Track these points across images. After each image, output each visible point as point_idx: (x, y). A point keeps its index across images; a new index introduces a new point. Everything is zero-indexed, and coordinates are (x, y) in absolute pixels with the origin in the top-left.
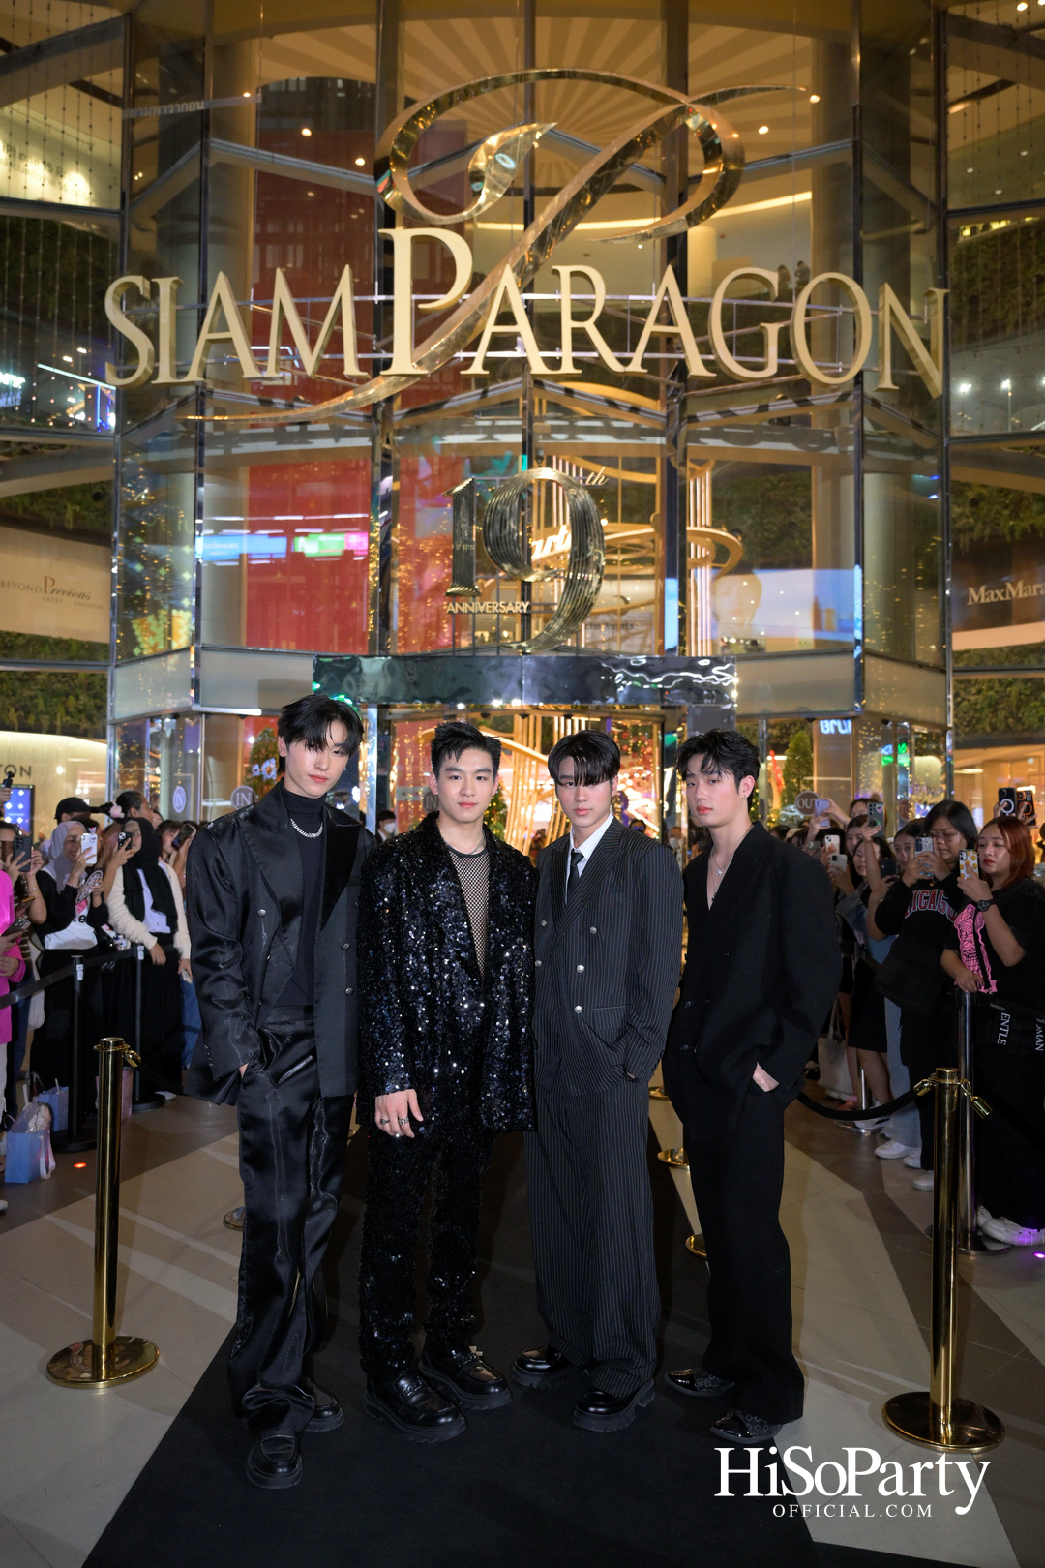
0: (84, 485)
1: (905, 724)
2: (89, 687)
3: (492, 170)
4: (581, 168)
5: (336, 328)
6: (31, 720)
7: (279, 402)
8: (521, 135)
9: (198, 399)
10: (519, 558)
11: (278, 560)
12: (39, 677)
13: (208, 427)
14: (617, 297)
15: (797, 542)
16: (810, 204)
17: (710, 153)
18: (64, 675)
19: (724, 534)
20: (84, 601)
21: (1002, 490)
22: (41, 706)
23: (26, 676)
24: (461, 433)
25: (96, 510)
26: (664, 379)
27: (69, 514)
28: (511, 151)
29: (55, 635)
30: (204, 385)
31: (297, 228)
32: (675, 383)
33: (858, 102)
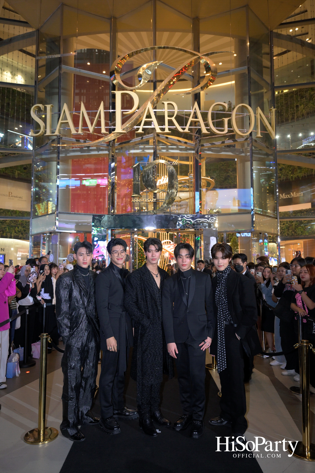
0: (21, 165)
1: (266, 234)
2: (22, 224)
3: (144, 74)
4: (170, 74)
5: (99, 119)
6: (4, 234)
7: (82, 141)
8: (153, 64)
9: (58, 140)
10: (153, 186)
11: (77, 187)
12: (7, 221)
13: (61, 148)
14: (181, 111)
15: (230, 181)
16: (234, 84)
17: (207, 70)
18: (15, 221)
19: (209, 179)
20: (21, 199)
21: (288, 166)
22: (8, 230)
23: (3, 221)
24: (134, 150)
25: (24, 172)
26: (194, 134)
27: (16, 173)
28: (150, 69)
29: (12, 209)
30: (60, 136)
31: (84, 91)
32: (197, 135)
33: (249, 56)
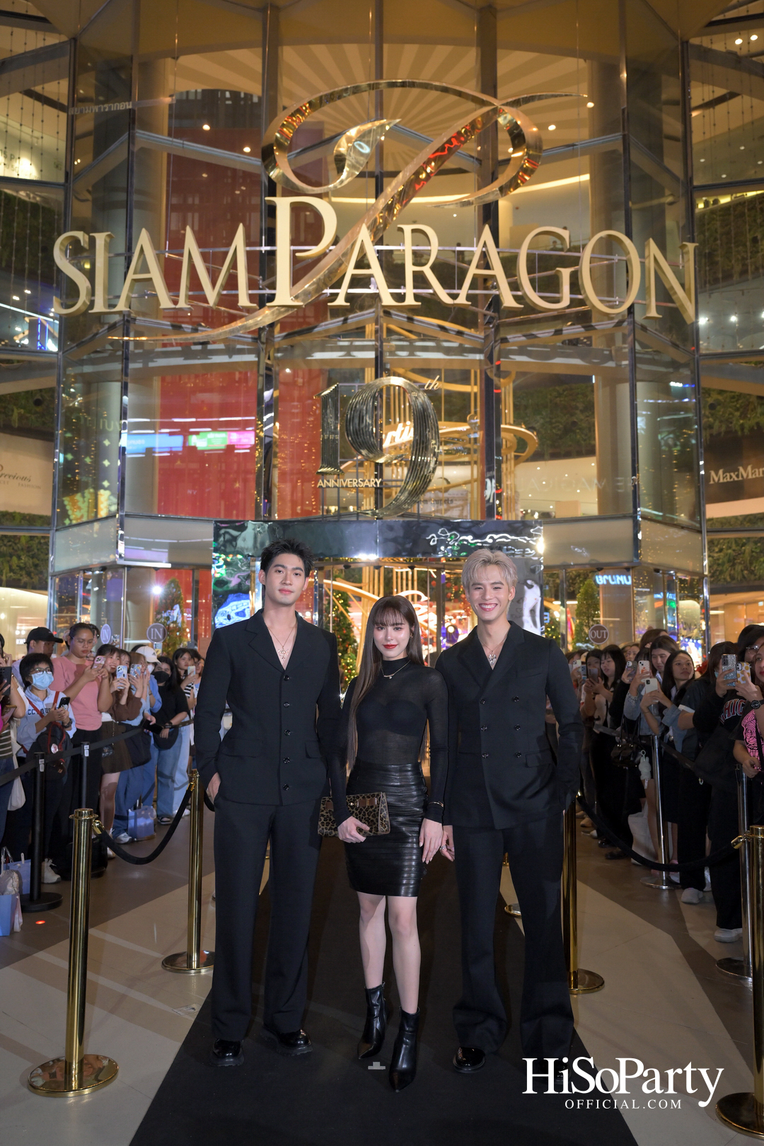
0: (27, 392)
1: (672, 572)
3: (352, 153)
4: (419, 153)
5: (231, 271)
7: (187, 327)
8: (374, 128)
9: (124, 324)
10: (373, 446)
11: (175, 452)
13: (131, 346)
14: (447, 248)
15: (578, 436)
16: (589, 184)
17: (516, 142)
19: (523, 430)
20: (26, 482)
21: (734, 396)
24: (325, 351)
25: (36, 413)
26: (482, 310)
27: (15, 416)
28: (366, 139)
29: (3, 509)
30: (129, 315)
31: (194, 200)
32: (490, 313)
33: (625, 106)
